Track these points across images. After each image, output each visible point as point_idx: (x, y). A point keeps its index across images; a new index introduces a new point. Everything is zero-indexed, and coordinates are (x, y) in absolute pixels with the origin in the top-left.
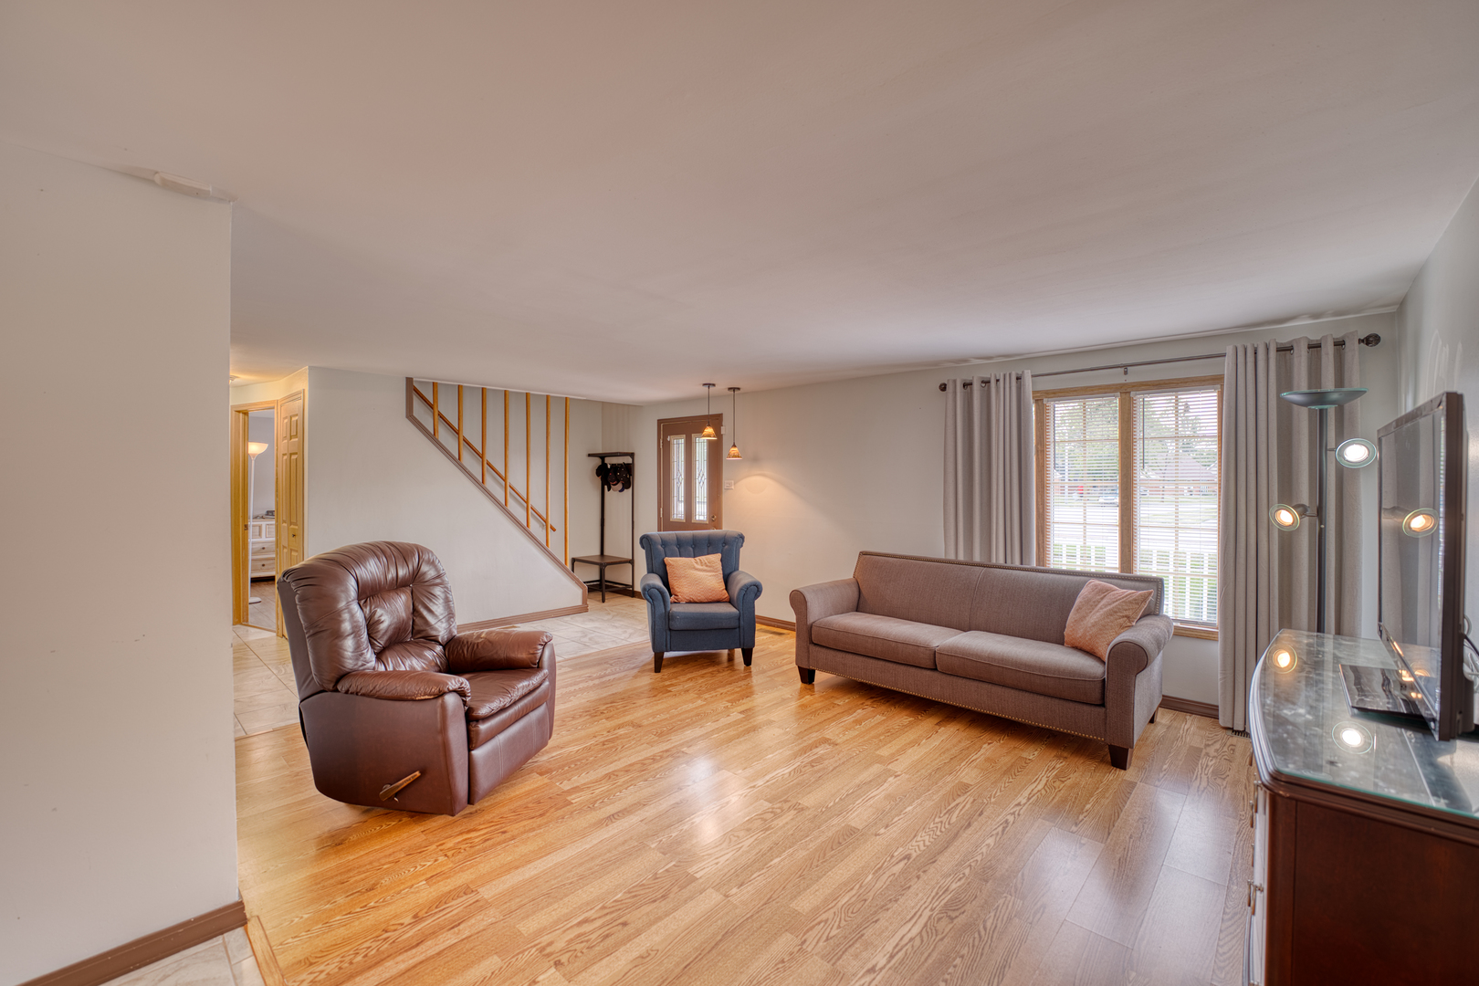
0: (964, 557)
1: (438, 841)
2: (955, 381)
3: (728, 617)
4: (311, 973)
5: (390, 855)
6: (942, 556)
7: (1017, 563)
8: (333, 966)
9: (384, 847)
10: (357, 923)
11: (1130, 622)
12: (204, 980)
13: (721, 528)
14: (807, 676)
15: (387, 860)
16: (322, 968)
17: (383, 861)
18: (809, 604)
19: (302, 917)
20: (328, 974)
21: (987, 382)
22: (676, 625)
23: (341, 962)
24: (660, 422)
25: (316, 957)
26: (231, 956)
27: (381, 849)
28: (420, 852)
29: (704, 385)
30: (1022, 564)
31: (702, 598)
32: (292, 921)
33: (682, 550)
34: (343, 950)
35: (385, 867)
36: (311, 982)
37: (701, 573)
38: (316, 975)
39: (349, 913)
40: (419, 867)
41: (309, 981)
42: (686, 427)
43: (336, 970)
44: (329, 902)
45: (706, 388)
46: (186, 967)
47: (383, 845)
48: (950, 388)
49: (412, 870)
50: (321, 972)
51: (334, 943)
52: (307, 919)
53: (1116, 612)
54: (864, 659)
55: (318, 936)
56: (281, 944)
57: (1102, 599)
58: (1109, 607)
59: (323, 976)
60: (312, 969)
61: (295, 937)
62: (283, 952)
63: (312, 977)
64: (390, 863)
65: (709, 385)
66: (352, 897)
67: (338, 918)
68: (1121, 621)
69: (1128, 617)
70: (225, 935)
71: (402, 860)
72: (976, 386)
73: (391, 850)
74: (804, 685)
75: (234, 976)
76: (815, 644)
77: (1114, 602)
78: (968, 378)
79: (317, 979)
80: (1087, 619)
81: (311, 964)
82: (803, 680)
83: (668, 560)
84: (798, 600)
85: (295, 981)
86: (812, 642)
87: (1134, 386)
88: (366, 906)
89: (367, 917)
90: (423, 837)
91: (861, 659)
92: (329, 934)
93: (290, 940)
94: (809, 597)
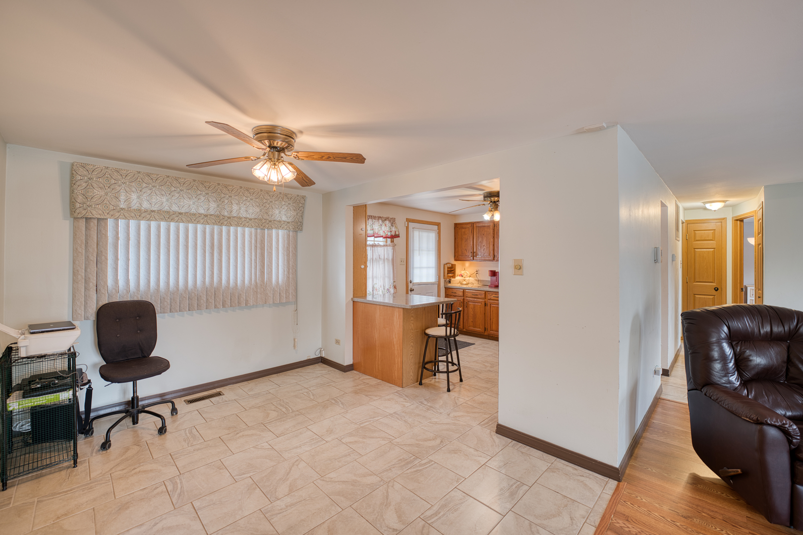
1: (753, 530)
4: (624, 523)
5: (713, 511)
8: (635, 530)
9: (713, 505)
10: (662, 524)
12: (590, 488)
15: (708, 512)
16: (630, 526)
17: (705, 510)
19: (642, 499)
20: (630, 531)
23: (639, 532)
25: (632, 520)
26: (605, 488)
27: (711, 504)
28: (733, 526)
32: (637, 497)
34: (645, 529)
35: (704, 514)
36: (621, 526)
38: (625, 526)
39: (663, 517)
40: (724, 532)
41: (620, 525)
43: (634, 533)
44: (659, 504)
46: (590, 478)
47: (713, 503)
49: (718, 529)
50: (628, 527)
51: (644, 522)
52: (643, 502)
55: (641, 513)
56: (624, 502)
59: (627, 529)
60: (626, 522)
61: (632, 504)
62: (622, 505)
63: (623, 525)
64: (708, 514)
66: (672, 511)
67: (656, 514)
70: (610, 479)
71: (718, 520)
73: (716, 510)
75: (600, 496)
79: (624, 528)
81: (627, 520)
85: (615, 520)
88: (674, 522)
89: (670, 527)
90: (745, 520)
92: (646, 517)
93: (629, 503)
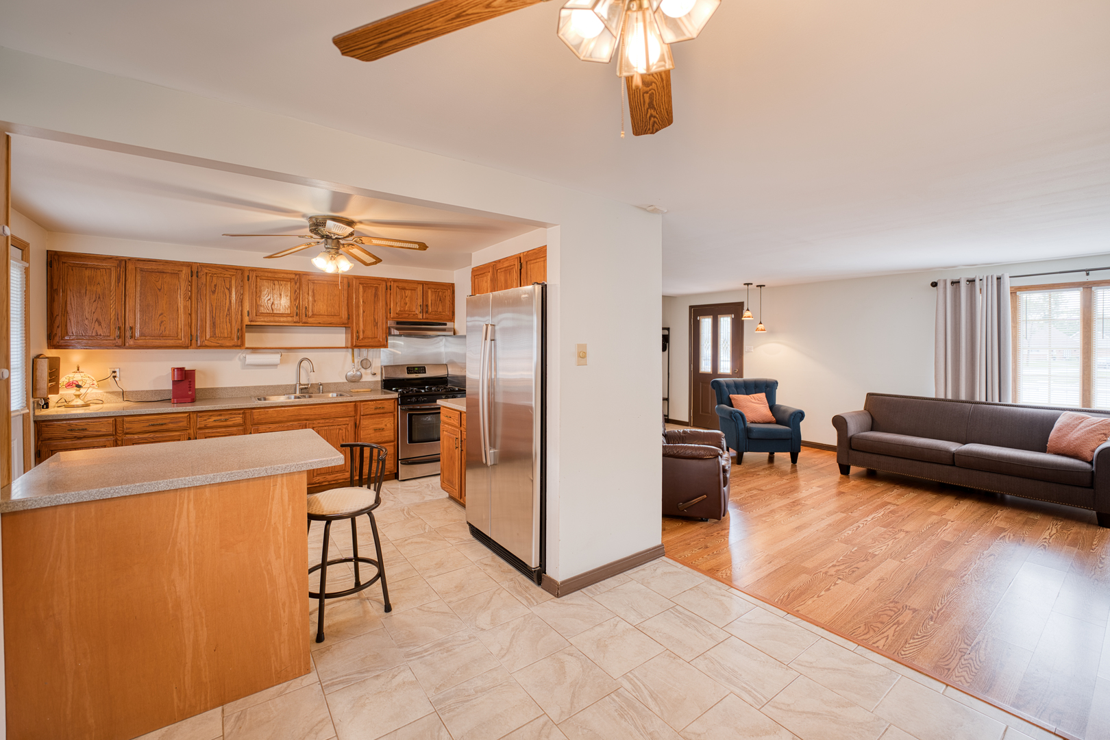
0: (952, 397)
2: (945, 281)
3: (785, 432)
6: (934, 397)
7: (997, 401)
11: (1106, 437)
13: (742, 377)
14: (844, 470)
18: (848, 424)
21: (972, 281)
22: (754, 435)
24: (691, 307)
29: (745, 284)
30: (1000, 401)
31: (760, 420)
33: (738, 390)
37: (756, 405)
42: (715, 311)
45: (746, 286)
48: (941, 285)
53: (1095, 431)
54: (895, 458)
57: (1080, 423)
58: (1088, 428)
65: (748, 284)
68: (1100, 436)
69: (1105, 434)
72: (963, 284)
74: (843, 476)
76: (853, 450)
77: (1092, 425)
78: (956, 278)
80: (1070, 435)
82: (842, 472)
83: (731, 396)
84: (839, 422)
86: (851, 448)
87: (1094, 284)
91: (892, 459)
94: (848, 420)
